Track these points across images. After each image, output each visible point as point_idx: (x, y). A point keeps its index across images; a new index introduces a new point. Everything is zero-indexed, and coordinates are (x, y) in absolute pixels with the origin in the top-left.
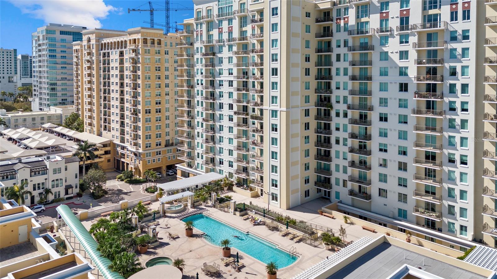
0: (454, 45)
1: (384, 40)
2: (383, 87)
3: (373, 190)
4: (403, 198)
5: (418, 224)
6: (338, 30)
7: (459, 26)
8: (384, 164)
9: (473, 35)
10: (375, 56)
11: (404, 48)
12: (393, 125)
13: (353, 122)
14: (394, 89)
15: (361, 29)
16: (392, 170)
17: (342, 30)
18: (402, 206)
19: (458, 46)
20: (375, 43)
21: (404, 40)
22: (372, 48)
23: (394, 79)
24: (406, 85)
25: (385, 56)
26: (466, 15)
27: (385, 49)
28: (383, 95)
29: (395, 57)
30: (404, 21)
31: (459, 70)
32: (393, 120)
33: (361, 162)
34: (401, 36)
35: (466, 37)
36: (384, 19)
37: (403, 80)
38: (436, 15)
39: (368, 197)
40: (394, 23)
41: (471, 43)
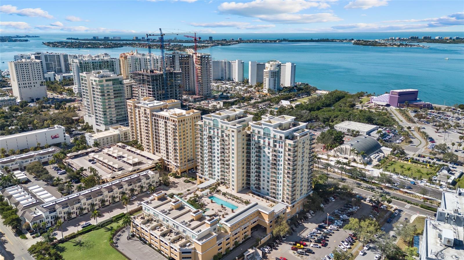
0: (279, 154)
1: (264, 148)
2: (264, 160)
3: (262, 188)
4: (268, 190)
5: (271, 197)
6: (253, 140)
7: (281, 150)
8: (264, 181)
10: (262, 151)
11: (269, 151)
13: (257, 168)
14: (266, 162)
15: (259, 142)
16: (266, 183)
21: (269, 149)
22: (261, 149)
23: (266, 159)
24: (269, 161)
25: (264, 152)
26: (282, 148)
27: (264, 150)
28: (264, 162)
29: (267, 153)
30: (269, 144)
31: (280, 160)
32: (266, 169)
33: (258, 179)
35: (282, 153)
36: (264, 142)
37: (269, 159)
38: (275, 145)
39: (260, 189)
40: (267, 144)
41: (283, 155)
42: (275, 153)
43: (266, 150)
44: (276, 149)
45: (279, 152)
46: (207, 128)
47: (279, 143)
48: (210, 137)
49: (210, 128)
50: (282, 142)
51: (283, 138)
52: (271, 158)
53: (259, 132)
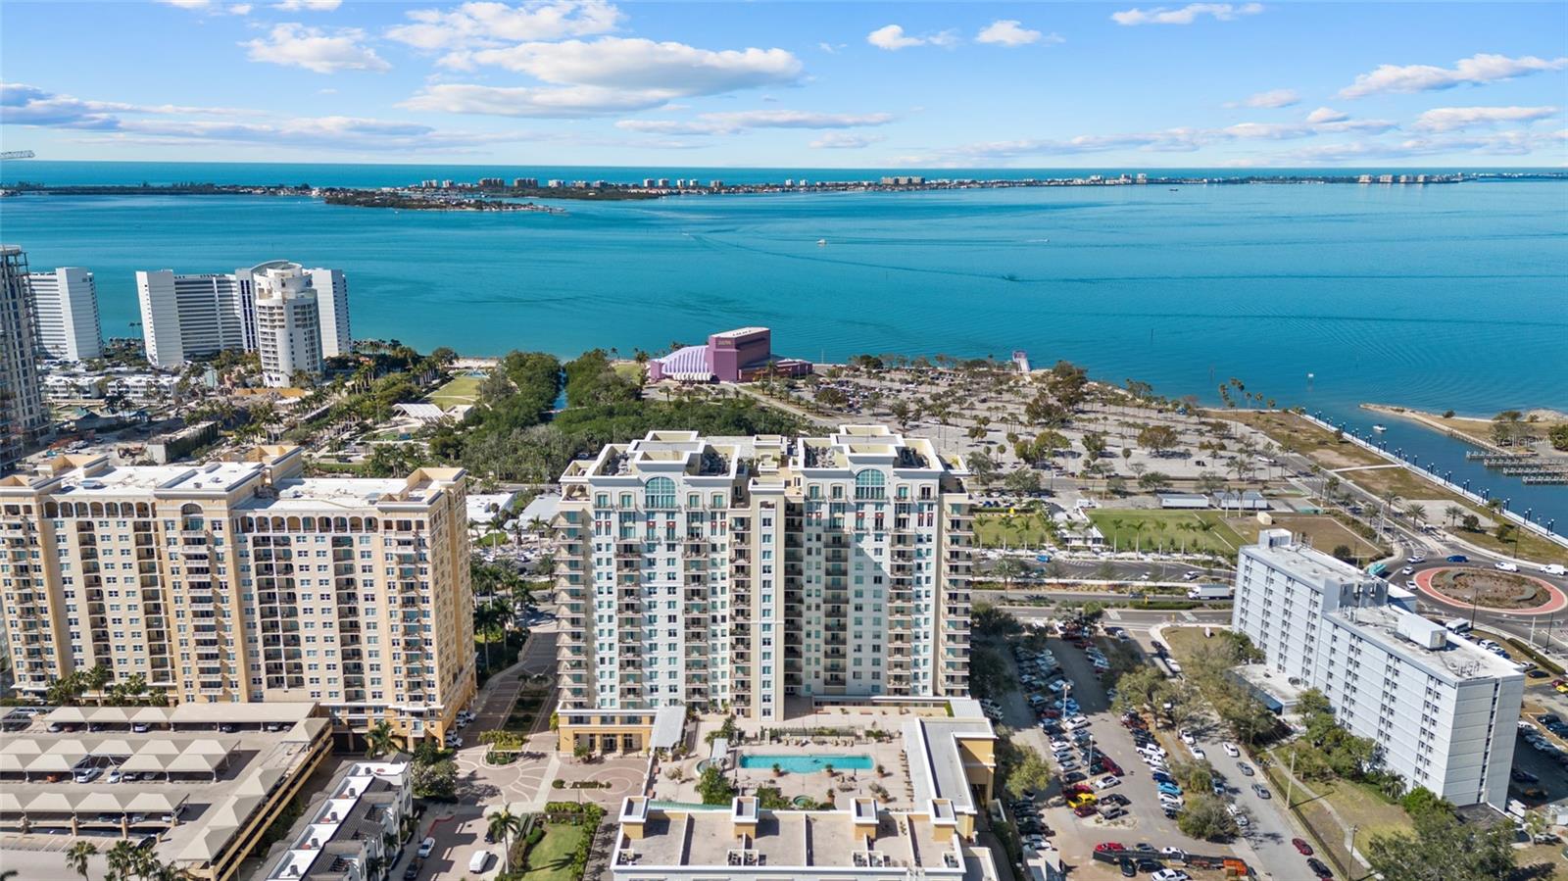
0: (920, 546)
1: (859, 538)
2: (859, 580)
3: (848, 675)
4: (876, 676)
5: (889, 694)
6: (809, 524)
7: (925, 531)
8: (859, 649)
9: (934, 538)
10: (851, 552)
11: (878, 545)
12: (868, 613)
13: (828, 615)
14: (868, 583)
15: (834, 525)
16: (867, 654)
17: (814, 524)
18: (876, 682)
19: (924, 547)
20: (852, 540)
21: (879, 538)
22: (846, 545)
23: (869, 574)
24: (880, 578)
25: (860, 552)
26: (930, 524)
27: (860, 545)
28: (859, 587)
29: (871, 553)
30: (879, 522)
31: (924, 566)
32: (868, 609)
33: (833, 652)
34: (876, 535)
35: (929, 540)
36: (860, 518)
37: (878, 574)
38: (904, 520)
39: (843, 682)
40: (869, 523)
41: (933, 545)
42: (900, 547)
43: (868, 544)
44: (907, 531)
45: (920, 540)
46: (614, 518)
47: (920, 511)
48: (629, 548)
49: (625, 517)
50: (930, 506)
51: (935, 492)
52: (886, 568)
53: (837, 491)
